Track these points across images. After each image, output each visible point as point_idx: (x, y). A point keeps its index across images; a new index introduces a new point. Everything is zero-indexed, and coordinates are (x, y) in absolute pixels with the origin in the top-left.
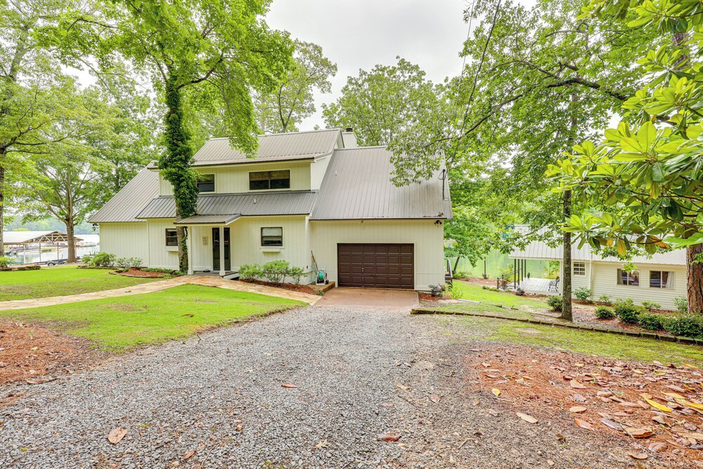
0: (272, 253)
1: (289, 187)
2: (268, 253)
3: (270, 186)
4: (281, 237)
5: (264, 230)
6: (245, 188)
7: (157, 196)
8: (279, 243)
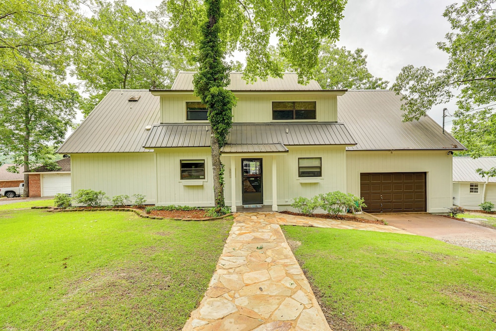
0: (311, 184)
1: (315, 118)
2: (306, 184)
3: (295, 116)
4: (320, 168)
5: (300, 161)
6: (268, 117)
7: (159, 124)
8: (319, 174)
